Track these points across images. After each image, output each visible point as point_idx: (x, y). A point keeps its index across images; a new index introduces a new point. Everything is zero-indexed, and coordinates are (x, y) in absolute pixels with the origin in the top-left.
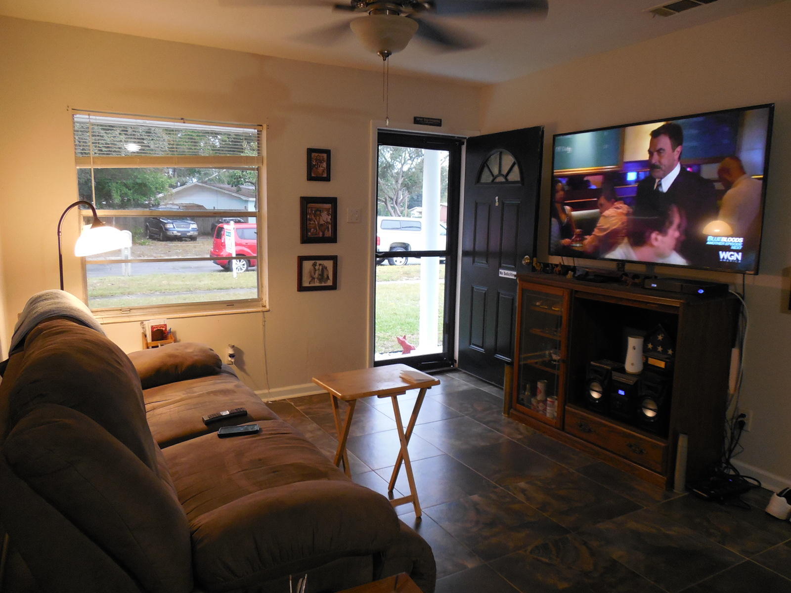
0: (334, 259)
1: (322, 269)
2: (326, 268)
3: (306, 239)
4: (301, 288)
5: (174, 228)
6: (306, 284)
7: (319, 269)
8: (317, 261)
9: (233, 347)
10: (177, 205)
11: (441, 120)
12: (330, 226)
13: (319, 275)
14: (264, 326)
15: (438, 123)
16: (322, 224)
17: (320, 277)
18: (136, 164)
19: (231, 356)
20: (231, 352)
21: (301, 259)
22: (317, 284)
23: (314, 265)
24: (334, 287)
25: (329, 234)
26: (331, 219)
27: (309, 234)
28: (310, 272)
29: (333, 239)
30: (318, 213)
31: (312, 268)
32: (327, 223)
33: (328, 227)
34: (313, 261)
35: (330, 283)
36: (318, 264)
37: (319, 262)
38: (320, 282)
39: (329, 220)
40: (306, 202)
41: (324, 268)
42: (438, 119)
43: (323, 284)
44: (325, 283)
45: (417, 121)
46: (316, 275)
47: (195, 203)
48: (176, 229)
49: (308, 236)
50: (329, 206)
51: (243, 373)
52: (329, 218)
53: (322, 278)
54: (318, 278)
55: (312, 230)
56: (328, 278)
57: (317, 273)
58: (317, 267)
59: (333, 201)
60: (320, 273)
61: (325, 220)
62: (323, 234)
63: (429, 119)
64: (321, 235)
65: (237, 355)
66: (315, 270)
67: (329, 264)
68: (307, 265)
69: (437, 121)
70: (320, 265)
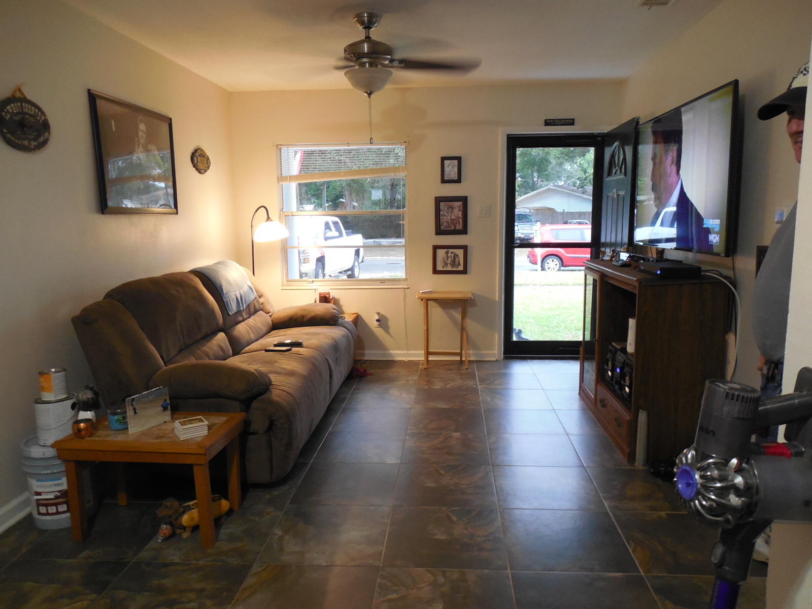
0: (465, 248)
1: (454, 256)
2: (457, 256)
3: (439, 232)
4: (435, 271)
5: (519, 230)
6: (439, 268)
7: (451, 256)
8: (449, 250)
9: (378, 313)
10: (529, 208)
11: (573, 120)
12: (461, 220)
13: (452, 261)
14: (405, 300)
15: (571, 122)
16: (453, 219)
17: (452, 263)
18: (316, 178)
19: (378, 321)
20: (377, 317)
21: (435, 248)
22: (449, 268)
23: (447, 253)
24: (464, 272)
25: (460, 227)
26: (462, 215)
27: (442, 227)
28: (443, 259)
29: (464, 231)
30: (450, 209)
31: (445, 255)
32: (459, 217)
33: (459, 222)
34: (446, 250)
35: (461, 268)
36: (450, 252)
37: (451, 250)
38: (453, 266)
39: (460, 215)
40: (438, 200)
41: (456, 256)
42: (571, 119)
43: (455, 269)
44: (456, 268)
45: (548, 123)
46: (449, 262)
47: (547, 206)
48: (521, 231)
49: (442, 229)
50: (460, 203)
51: (388, 335)
52: (460, 214)
53: (454, 264)
54: (450, 264)
55: (445, 224)
56: (459, 264)
57: (450, 259)
58: (449, 255)
59: (464, 200)
60: (452, 259)
61: (456, 215)
62: (455, 227)
63: (560, 119)
64: (453, 228)
65: (382, 321)
66: (448, 257)
67: (460, 252)
68: (441, 253)
69: (570, 121)
70: (452, 253)
